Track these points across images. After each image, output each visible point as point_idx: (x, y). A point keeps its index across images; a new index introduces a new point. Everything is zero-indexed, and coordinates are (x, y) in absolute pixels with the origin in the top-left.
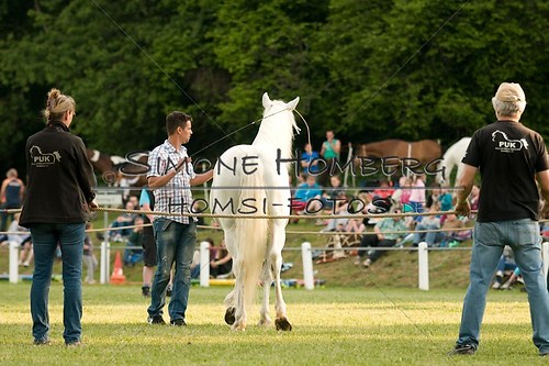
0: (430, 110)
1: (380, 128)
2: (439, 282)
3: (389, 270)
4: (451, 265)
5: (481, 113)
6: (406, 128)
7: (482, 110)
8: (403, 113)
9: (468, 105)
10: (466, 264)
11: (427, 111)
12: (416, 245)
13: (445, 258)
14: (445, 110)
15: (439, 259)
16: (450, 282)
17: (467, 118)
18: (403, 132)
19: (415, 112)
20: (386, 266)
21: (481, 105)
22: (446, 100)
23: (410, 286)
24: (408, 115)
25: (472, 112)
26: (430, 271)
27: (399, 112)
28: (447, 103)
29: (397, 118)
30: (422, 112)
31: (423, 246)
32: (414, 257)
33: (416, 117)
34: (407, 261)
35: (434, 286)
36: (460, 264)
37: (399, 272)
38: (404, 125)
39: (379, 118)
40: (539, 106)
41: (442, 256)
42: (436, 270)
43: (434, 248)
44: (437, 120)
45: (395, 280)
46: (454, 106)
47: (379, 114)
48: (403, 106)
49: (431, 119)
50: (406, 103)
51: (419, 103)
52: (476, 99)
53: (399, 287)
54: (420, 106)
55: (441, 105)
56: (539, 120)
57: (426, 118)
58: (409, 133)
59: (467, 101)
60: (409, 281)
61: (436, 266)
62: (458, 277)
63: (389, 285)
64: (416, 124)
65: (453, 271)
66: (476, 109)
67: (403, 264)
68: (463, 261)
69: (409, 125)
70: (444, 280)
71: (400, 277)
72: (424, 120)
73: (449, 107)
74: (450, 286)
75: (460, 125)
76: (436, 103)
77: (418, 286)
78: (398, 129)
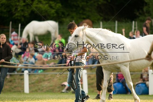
0: (29, 7)
1: (5, 16)
2: (34, 89)
3: (9, 84)
4: (40, 81)
5: (54, 9)
6: (18, 16)
7: (54, 7)
8: (16, 9)
9: (47, 5)
10: (47, 80)
11: (28, 8)
12: (23, 72)
13: (37, 78)
14: (36, 7)
15: (34, 78)
16: (39, 89)
17: (46, 11)
18: (16, 18)
19: (22, 8)
20: (8, 82)
21: (53, 5)
22: (37, 2)
23: (20, 92)
24: (19, 10)
25: (49, 8)
26: (29, 84)
27: (14, 8)
28: (37, 4)
29: (13, 11)
30: (25, 8)
31: (26, 72)
32: (22, 77)
33: (22, 10)
34: (18, 79)
35: (32, 91)
36: (44, 81)
37: (15, 85)
38: (17, 14)
39: (5, 11)
40: (81, 6)
41: (35, 77)
42: (33, 83)
43: (32, 73)
44: (33, 12)
45: (13, 89)
46: (41, 5)
47: (5, 9)
48: (16, 5)
49: (30, 11)
50: (18, 4)
51: (24, 4)
52: (51, 2)
53: (15, 92)
54: (24, 6)
55: (34, 5)
56: (81, 12)
57: (27, 11)
58: (19, 18)
59: (46, 3)
60: (20, 89)
61: (33, 82)
62: (43, 87)
63: (10, 91)
64: (22, 14)
65: (40, 84)
66: (51, 7)
67: (17, 81)
68: (46, 79)
69: (19, 15)
70: (36, 88)
71: (15, 87)
72: (26, 12)
73: (38, 6)
74: (39, 91)
75: (44, 14)
76: (32, 4)
77: (24, 91)
78: (14, 16)
